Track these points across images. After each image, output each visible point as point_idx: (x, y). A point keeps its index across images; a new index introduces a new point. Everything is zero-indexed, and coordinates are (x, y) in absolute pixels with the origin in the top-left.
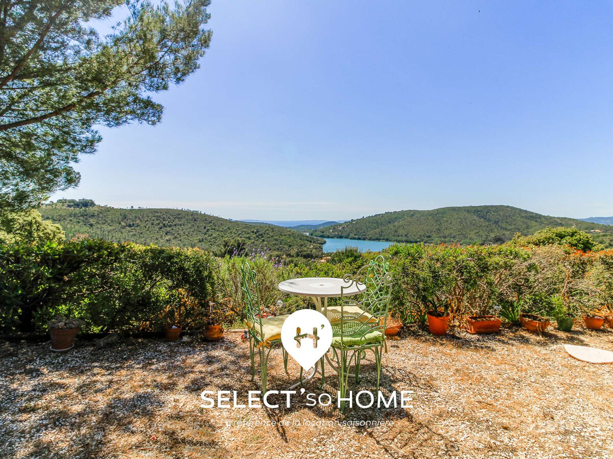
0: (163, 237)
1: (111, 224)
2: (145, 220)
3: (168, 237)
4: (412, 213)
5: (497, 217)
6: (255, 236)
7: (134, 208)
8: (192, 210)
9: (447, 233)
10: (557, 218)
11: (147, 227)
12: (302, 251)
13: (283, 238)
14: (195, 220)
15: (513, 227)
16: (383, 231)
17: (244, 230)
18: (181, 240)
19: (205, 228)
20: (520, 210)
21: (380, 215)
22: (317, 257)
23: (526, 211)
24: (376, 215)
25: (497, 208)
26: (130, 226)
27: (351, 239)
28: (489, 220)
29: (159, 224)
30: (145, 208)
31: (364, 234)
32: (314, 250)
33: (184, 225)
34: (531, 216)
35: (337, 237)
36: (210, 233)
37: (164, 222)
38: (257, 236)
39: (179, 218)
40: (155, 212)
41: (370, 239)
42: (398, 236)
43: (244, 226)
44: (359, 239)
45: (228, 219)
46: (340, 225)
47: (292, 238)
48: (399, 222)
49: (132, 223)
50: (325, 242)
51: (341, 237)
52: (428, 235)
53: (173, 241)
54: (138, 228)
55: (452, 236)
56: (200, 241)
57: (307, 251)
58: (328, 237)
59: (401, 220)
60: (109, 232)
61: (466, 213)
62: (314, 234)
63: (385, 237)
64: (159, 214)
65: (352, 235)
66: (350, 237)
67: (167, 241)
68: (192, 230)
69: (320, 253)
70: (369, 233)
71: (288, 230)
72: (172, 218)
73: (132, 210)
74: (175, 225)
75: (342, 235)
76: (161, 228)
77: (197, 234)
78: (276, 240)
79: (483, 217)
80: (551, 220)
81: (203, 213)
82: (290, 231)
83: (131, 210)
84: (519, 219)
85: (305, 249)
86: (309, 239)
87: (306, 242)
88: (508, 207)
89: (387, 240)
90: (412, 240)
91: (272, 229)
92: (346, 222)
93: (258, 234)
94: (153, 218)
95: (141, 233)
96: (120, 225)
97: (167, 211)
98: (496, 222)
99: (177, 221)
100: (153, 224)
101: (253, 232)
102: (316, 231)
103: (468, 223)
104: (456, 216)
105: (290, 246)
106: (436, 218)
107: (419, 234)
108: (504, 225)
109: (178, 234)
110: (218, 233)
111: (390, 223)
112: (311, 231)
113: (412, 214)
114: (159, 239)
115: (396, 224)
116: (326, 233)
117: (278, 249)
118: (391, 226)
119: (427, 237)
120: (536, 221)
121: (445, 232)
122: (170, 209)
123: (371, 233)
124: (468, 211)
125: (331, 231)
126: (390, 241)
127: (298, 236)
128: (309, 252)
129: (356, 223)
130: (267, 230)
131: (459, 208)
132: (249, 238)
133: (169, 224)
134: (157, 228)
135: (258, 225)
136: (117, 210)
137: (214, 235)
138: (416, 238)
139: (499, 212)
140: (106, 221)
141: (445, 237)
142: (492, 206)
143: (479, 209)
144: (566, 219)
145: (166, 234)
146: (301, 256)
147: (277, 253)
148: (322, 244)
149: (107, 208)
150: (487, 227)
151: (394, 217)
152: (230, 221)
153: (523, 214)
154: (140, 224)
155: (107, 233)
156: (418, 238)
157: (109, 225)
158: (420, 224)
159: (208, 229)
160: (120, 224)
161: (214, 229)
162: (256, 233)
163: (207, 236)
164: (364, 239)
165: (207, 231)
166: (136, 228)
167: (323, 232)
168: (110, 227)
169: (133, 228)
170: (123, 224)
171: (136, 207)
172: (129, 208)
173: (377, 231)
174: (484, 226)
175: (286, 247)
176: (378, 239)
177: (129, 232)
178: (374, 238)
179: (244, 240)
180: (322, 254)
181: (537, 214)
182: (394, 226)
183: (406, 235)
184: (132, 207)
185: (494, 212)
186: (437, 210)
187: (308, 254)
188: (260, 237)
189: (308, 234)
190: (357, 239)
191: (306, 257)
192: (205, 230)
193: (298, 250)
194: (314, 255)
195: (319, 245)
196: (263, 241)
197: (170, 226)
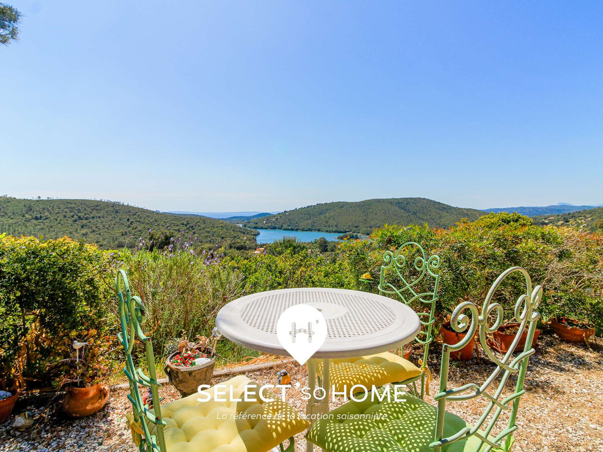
0: (79, 231)
1: (12, 217)
2: (56, 212)
3: (84, 231)
4: (342, 204)
5: (415, 208)
6: (185, 228)
7: (42, 199)
8: (113, 201)
9: (372, 223)
10: (464, 209)
11: (59, 219)
12: (235, 243)
13: (215, 230)
14: (117, 212)
15: (429, 217)
16: (315, 222)
17: (173, 222)
18: (100, 234)
19: (128, 220)
20: (434, 202)
21: (312, 206)
22: (250, 248)
23: (439, 203)
24: (308, 206)
25: (415, 200)
26: (36, 218)
27: (284, 230)
28: (409, 211)
29: (73, 216)
30: (55, 198)
31: (297, 225)
32: (247, 242)
33: (103, 217)
34: (443, 208)
35: (271, 228)
36: (134, 225)
37: (79, 214)
38: (187, 229)
39: (97, 210)
40: (67, 203)
41: (303, 230)
42: (329, 227)
43: (173, 218)
44: (292, 230)
45: (155, 210)
46: (274, 216)
47: (225, 230)
48: (330, 213)
49: (39, 216)
50: (259, 234)
51: (274, 228)
52: (356, 225)
53: (91, 235)
54: (47, 221)
55: (378, 225)
56: (122, 235)
57: (241, 243)
58: (262, 228)
59: (331, 211)
60: (9, 226)
61: (388, 205)
62: (247, 226)
63: (317, 228)
64: (73, 206)
65: (285, 226)
66: (283, 228)
67: (84, 235)
68: (113, 222)
69: (254, 245)
70: (301, 224)
71: (221, 222)
72: (89, 210)
73: (39, 201)
74: (93, 218)
75: (276, 226)
76: (76, 221)
77: (119, 227)
78: (208, 232)
79: (403, 208)
80: (459, 211)
81: (126, 204)
82: (223, 222)
83: (38, 201)
84: (433, 210)
85: (239, 241)
86: (242, 230)
87: (240, 233)
88: (424, 199)
89: (319, 230)
90: (342, 230)
91: (204, 221)
92: (279, 214)
93: (188, 226)
94: (66, 210)
95: (51, 227)
96: (24, 218)
97: (83, 202)
98: (414, 213)
99: (95, 213)
100: (65, 217)
101: (183, 224)
102: (250, 222)
103: (391, 214)
104: (381, 207)
105: (223, 238)
106: (363, 209)
107: (348, 224)
108: (421, 216)
109: (97, 227)
110: (143, 225)
111: (321, 214)
112: (244, 222)
113: (342, 205)
114: (74, 233)
115: (327, 215)
116: (260, 225)
117: (210, 242)
118: (322, 217)
119: (355, 227)
120: (447, 212)
121: (371, 222)
122: (86, 200)
123: (303, 224)
124: (391, 203)
125: (264, 222)
126: (322, 231)
127: (231, 228)
128: (242, 244)
129: (289, 215)
130: (198, 222)
131: (383, 200)
132: (179, 231)
133: (85, 216)
134: (70, 221)
135: (189, 217)
136: (20, 201)
137: (139, 228)
138: (345, 228)
139: (417, 204)
140: (6, 214)
141: (371, 227)
142: (411, 198)
143: (400, 201)
144: (471, 210)
145: (82, 227)
146: (234, 248)
147: (209, 245)
148: (256, 235)
149: (7, 199)
150: (407, 217)
151: (325, 208)
152: (157, 213)
153: (437, 206)
154: (49, 216)
155: (7, 227)
156: (347, 228)
157: (9, 217)
158: (349, 215)
159: (132, 222)
160: (24, 216)
161: (139, 222)
162: (186, 226)
163: (130, 229)
164: (297, 230)
165: (131, 224)
166: (45, 221)
167: (256, 224)
168: (12, 220)
169: (40, 221)
170: (27, 216)
171: (44, 198)
172: (36, 198)
173: (310, 221)
174: (405, 217)
175: (219, 239)
176: (310, 230)
177: (36, 225)
178: (306, 228)
179: (173, 233)
180: (256, 245)
181: (448, 206)
182: (325, 217)
183: (336, 226)
184: (39, 197)
185: (413, 204)
186: (364, 202)
187: (241, 245)
188: (191, 229)
189: (241, 226)
190: (290, 230)
191: (239, 248)
192: (129, 223)
193: (231, 241)
194: (248, 247)
195: (253, 236)
196: (194, 233)
197: (87, 219)
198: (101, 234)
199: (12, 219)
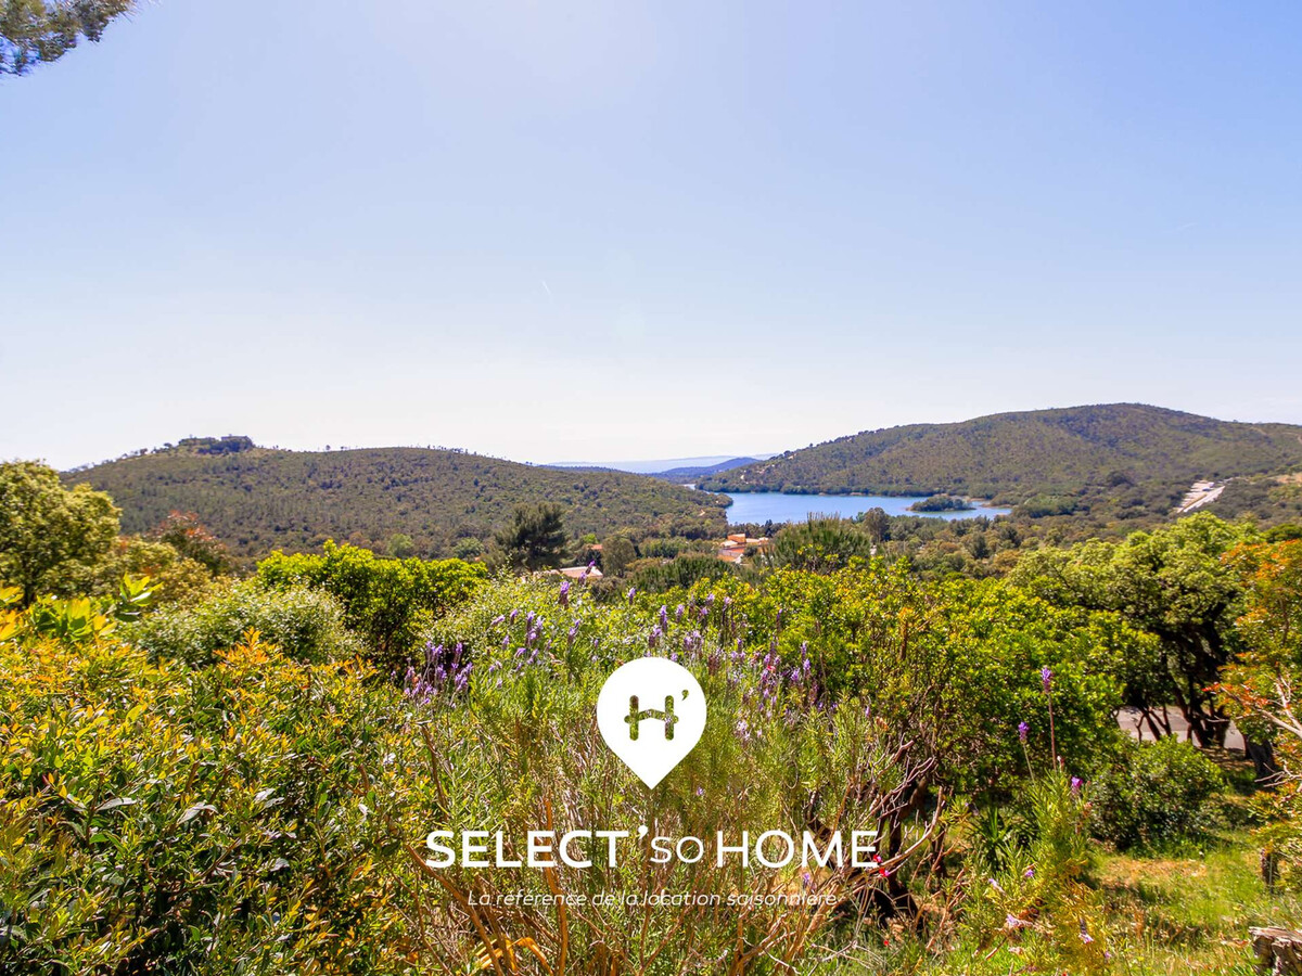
0: (394, 507)
1: (287, 485)
2: (356, 472)
3: (401, 508)
4: (919, 430)
5: (1113, 429)
6: (581, 496)
7: (332, 449)
8: (449, 447)
9: (998, 471)
10: (1257, 425)
11: (360, 487)
12: (682, 525)
13: (639, 497)
14: (455, 469)
15: (1152, 450)
16: (856, 472)
17: (559, 484)
18: (428, 512)
19: (476, 483)
20: (1167, 412)
21: (847, 438)
22: (714, 535)
23: (1180, 414)
24: (839, 439)
25: (1112, 412)
26: (325, 486)
27: (786, 493)
28: (1095, 439)
29: (383, 480)
30: (353, 448)
31: (815, 481)
32: (708, 521)
33: (432, 480)
34: (1192, 425)
35: (757, 491)
36: (487, 494)
37: (394, 475)
38: (586, 497)
39: (422, 466)
40: (373, 455)
41: (829, 492)
42: (891, 483)
43: (558, 475)
44: (804, 492)
45: (523, 462)
46: (762, 464)
47: (659, 496)
48: (890, 451)
49: (328, 481)
50: (730, 503)
51: (764, 490)
52: (956, 477)
53: (414, 514)
54: (342, 489)
55: (1013, 476)
56: (467, 512)
57: (694, 524)
58: (737, 491)
59: (894, 447)
60: (283, 501)
61: (1039, 424)
62: (707, 486)
63: (862, 487)
64: (382, 460)
65: (788, 485)
66: (782, 490)
67: (402, 514)
68: (450, 489)
69: (722, 527)
70: (823, 479)
71: (651, 480)
72: (409, 466)
73: (329, 455)
74: (416, 481)
75: (767, 485)
76: (387, 488)
77: (460, 497)
78: (625, 502)
79: (1079, 432)
80: (1242, 432)
81: (471, 452)
82: (655, 482)
83: (325, 454)
84: (1165, 432)
85: (690, 519)
86: (694, 497)
87: (691, 504)
88: (1138, 406)
89: (866, 492)
90: (922, 490)
91: (617, 479)
92: (773, 458)
93: (586, 491)
94: (371, 468)
95: (348, 500)
96: (305, 486)
97: (399, 452)
98: (1112, 443)
99: (418, 473)
100: (370, 481)
101: (576, 488)
102: (710, 479)
103: (1048, 447)
104: (1019, 432)
105: (656, 514)
106: (973, 439)
107: (936, 475)
108: (1130, 447)
109: (423, 499)
110: (503, 493)
111: (870, 454)
112: (699, 480)
113: (919, 432)
114: (385, 511)
115: (884, 455)
116: (733, 484)
117: (632, 523)
118: (873, 462)
119: (955, 481)
120: (1207, 435)
121: (994, 469)
122: (404, 449)
123: (829, 479)
124: (1045, 420)
125: (742, 477)
126: (874, 494)
127: (673, 493)
128: (698, 526)
129: (797, 458)
130: (606, 482)
131: (1025, 414)
132: (569, 501)
133: (403, 479)
134: (379, 488)
135: (587, 472)
136: (298, 455)
137: (497, 498)
138: (930, 485)
139: (1118, 419)
140: (278, 479)
141: (994, 480)
142: (1100, 407)
143: (1070, 414)
144: (1278, 427)
145: (399, 500)
146: (682, 535)
147: (629, 530)
148: (725, 507)
149: (279, 452)
150: (1092, 454)
151: (878, 440)
152: (528, 468)
153: (1175, 421)
154: (344, 481)
155: (280, 503)
156: (937, 485)
157: (283, 485)
158: (939, 454)
159: (484, 487)
160: (304, 483)
161: (496, 485)
162: (583, 491)
163: (480, 500)
164: (815, 493)
165: (482, 490)
166: (338, 491)
167: (725, 481)
168: (287, 491)
169: (330, 490)
170: (311, 482)
171: (335, 448)
172: (322, 449)
173: (844, 473)
174: (1085, 452)
175: (649, 516)
176: (845, 492)
177: (324, 499)
178: (837, 488)
179: (559, 507)
180: (727, 529)
181: (1207, 420)
182: (881, 461)
183: (907, 480)
184: (328, 447)
185: (1106, 419)
186: (975, 421)
187: (696, 529)
188: (592, 497)
189: (692, 487)
190: (799, 493)
191: (691, 536)
192: (478, 489)
193: (673, 521)
194: (709, 532)
195: (719, 509)
196: (599, 505)
197: (405, 484)
198: (431, 511)
199: (286, 488)
